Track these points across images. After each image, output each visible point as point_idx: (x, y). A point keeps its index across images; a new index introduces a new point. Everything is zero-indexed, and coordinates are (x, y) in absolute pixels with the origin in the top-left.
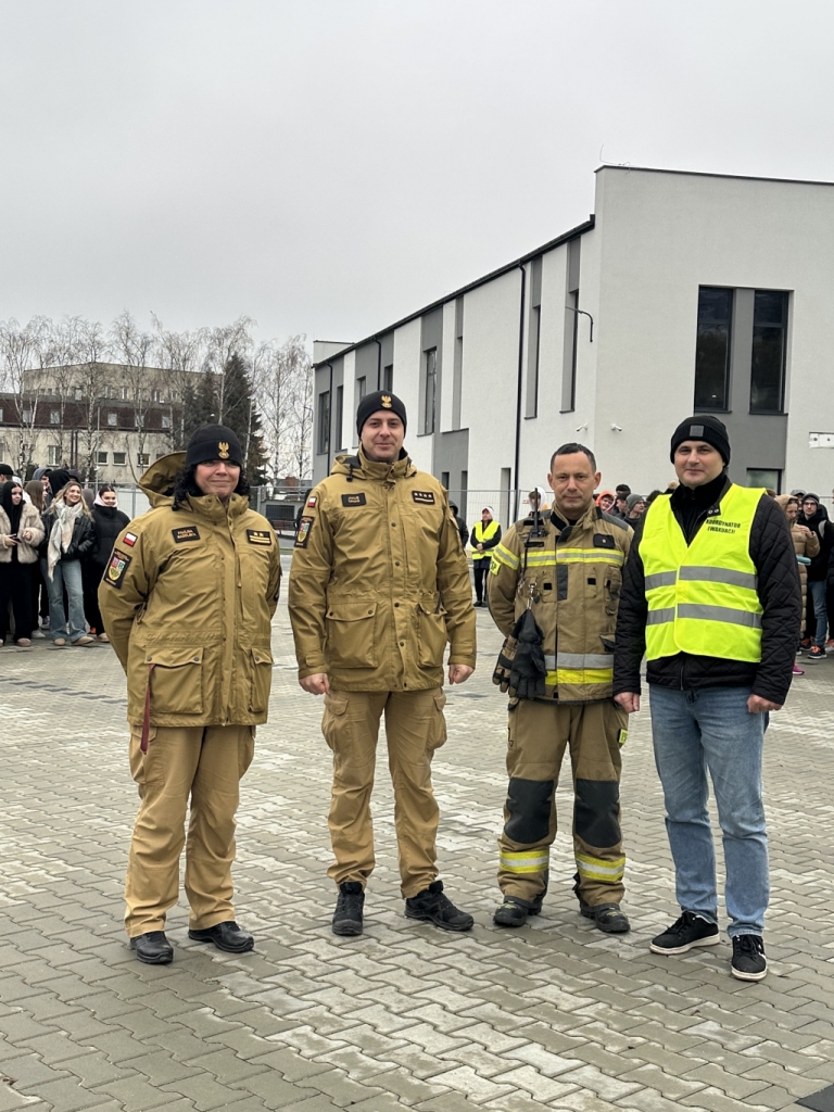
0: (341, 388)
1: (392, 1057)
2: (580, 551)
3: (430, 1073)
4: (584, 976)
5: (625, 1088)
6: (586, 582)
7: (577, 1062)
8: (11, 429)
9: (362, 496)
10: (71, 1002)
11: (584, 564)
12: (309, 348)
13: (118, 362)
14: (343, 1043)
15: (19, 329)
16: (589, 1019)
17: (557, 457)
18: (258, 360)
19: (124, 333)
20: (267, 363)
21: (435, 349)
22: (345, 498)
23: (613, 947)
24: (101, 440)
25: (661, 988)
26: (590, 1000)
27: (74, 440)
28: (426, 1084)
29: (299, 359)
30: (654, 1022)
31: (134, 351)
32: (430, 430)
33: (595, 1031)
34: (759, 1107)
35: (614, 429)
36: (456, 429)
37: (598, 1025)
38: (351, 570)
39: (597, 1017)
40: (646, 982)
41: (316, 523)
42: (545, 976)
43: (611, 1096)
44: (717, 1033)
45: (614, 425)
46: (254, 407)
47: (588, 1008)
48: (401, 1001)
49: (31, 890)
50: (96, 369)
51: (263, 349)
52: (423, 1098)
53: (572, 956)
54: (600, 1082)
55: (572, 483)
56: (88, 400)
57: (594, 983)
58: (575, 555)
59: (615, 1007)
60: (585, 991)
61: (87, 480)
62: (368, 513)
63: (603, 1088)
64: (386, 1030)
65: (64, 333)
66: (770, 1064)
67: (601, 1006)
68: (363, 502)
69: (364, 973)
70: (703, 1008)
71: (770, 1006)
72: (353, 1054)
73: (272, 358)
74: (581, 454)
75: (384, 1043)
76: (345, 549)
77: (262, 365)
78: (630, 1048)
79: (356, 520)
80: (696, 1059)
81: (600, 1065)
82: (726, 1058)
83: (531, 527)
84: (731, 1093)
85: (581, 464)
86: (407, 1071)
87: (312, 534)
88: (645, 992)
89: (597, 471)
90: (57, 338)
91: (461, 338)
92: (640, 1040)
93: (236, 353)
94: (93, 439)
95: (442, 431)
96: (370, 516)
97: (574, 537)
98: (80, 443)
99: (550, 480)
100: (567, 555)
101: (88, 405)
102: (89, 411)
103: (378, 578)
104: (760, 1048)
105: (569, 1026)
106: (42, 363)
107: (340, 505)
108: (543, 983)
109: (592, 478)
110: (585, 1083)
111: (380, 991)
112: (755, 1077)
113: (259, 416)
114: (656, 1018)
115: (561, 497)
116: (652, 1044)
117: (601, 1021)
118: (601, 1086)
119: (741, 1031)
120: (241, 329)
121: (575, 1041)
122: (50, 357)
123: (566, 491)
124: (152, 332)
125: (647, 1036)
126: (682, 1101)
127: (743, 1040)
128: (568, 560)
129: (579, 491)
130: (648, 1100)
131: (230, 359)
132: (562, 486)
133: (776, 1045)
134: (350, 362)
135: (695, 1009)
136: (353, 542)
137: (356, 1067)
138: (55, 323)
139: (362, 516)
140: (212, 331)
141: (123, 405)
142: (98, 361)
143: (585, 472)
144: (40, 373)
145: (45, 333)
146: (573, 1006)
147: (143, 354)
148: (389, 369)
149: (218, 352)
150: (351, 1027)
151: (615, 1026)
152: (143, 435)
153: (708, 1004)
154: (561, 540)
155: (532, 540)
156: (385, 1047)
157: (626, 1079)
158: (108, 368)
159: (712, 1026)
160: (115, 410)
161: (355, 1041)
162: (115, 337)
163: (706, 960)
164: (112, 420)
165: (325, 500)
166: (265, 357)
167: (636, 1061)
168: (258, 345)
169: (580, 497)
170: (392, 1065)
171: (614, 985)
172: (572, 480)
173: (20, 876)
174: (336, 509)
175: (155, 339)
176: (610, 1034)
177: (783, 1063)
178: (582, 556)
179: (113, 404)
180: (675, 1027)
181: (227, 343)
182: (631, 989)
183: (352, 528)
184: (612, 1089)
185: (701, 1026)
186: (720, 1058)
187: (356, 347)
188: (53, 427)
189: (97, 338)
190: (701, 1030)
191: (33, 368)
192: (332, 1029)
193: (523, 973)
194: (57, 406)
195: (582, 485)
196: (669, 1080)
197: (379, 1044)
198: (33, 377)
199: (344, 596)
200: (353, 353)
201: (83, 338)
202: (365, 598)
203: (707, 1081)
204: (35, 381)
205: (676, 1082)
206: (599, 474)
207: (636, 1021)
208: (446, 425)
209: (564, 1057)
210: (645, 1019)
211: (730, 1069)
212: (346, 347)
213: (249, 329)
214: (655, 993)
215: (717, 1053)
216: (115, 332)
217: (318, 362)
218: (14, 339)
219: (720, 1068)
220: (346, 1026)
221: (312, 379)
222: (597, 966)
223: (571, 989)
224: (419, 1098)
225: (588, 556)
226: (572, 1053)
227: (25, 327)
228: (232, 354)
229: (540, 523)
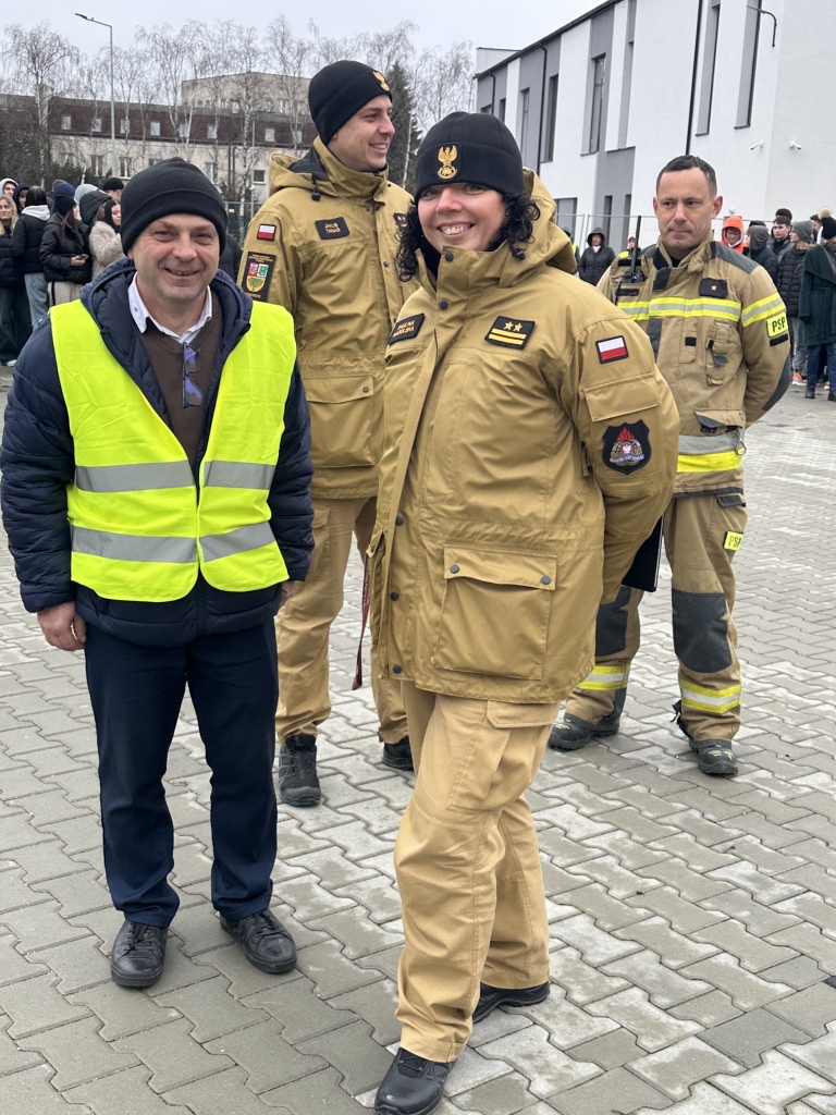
0: (503, 101)
1: (352, 892)
2: (680, 301)
3: (390, 915)
4: (610, 795)
5: (619, 947)
6: (683, 341)
7: (569, 910)
8: (166, 144)
9: (340, 221)
10: (11, 802)
11: (683, 319)
12: (473, 55)
13: (273, 72)
14: (302, 870)
15: (173, 35)
16: (600, 852)
17: (664, 175)
18: (419, 70)
19: (279, 39)
20: (429, 73)
21: (603, 56)
22: (320, 225)
23: (653, 758)
24: (257, 157)
25: (697, 815)
26: (608, 827)
27: (231, 156)
28: (381, 931)
29: (464, 69)
30: (677, 860)
31: (290, 59)
32: (594, 149)
33: (603, 868)
34: (777, 986)
35: (792, 148)
36: (622, 147)
37: (609, 860)
38: (331, 329)
39: (610, 850)
40: (680, 806)
41: (279, 265)
42: (563, 793)
43: (598, 960)
44: (750, 879)
45: (793, 143)
46: (415, 123)
47: (602, 837)
48: (386, 818)
49: (23, 659)
50: (252, 80)
51: (425, 57)
52: (372, 949)
53: (603, 768)
54: (590, 939)
55: (680, 211)
56: (243, 113)
57: (619, 804)
58: (674, 306)
59: (635, 837)
60: (606, 815)
61: (243, 200)
62: (354, 248)
63: (591, 947)
64: (356, 855)
65: (216, 38)
66: (805, 925)
67: (619, 835)
68: (344, 232)
69: (354, 780)
70: (742, 842)
71: (822, 844)
72: (308, 886)
73: (434, 68)
74: (696, 172)
75: (349, 872)
76: (325, 300)
77: (423, 76)
78: (639, 893)
79: (338, 260)
80: (715, 913)
81: (597, 914)
82: (752, 914)
83: (627, 268)
84: (746, 964)
85: (695, 185)
86: (364, 911)
87: (274, 281)
88: (676, 819)
89: (718, 195)
90: (210, 45)
91: (632, 44)
92: (654, 883)
93: (397, 63)
94: (249, 156)
95: (607, 149)
96: (356, 252)
97: (675, 283)
98: (237, 160)
99: (656, 207)
100: (663, 307)
101: (244, 119)
102: (244, 125)
103: (373, 342)
104: (797, 902)
105: (573, 860)
106: (196, 72)
107: (316, 237)
108: (558, 801)
109: (709, 204)
110: (571, 939)
111: (365, 804)
112: (783, 941)
113: (420, 132)
114: (681, 854)
115: (666, 231)
116: (668, 889)
117: (613, 855)
118: (590, 944)
119: (780, 877)
120: (401, 35)
121: (576, 881)
122: (205, 65)
123: (672, 223)
124: (308, 38)
125: (663, 878)
126: (684, 971)
127: (779, 889)
128: (663, 314)
129: (688, 223)
130: (641, 967)
131: (391, 68)
132: (667, 215)
133: (819, 898)
134: (514, 69)
135: (730, 844)
136: (338, 291)
137: (306, 904)
138: (209, 28)
139: (347, 252)
140: (372, 38)
141: (280, 120)
142: (253, 70)
143: (699, 196)
144: (194, 83)
145: (198, 38)
146: (585, 834)
147: (299, 62)
148: (555, 79)
149: (377, 61)
150: (317, 850)
151: (628, 863)
152: (299, 152)
153: (748, 838)
154: (661, 286)
155: (623, 287)
156: (349, 878)
157: (622, 936)
158: (265, 79)
159: (746, 868)
160: (271, 125)
161: (317, 869)
162: (269, 44)
163: (759, 780)
164: (270, 135)
165: (293, 229)
166: (428, 66)
167: (641, 912)
168: (420, 53)
169: (689, 232)
170: (349, 902)
171: (642, 807)
172: (680, 207)
173: (17, 641)
174: (311, 243)
175: (312, 46)
176: (619, 873)
177: (821, 924)
178: (684, 308)
179: (269, 118)
180: (700, 868)
181: (386, 51)
182: (659, 815)
183: (335, 271)
184: (602, 950)
185: (731, 868)
186: (744, 914)
187: (522, 54)
188: (210, 142)
189: (252, 45)
190: (731, 873)
191: (188, 79)
192: (295, 852)
193: (539, 788)
194: (211, 119)
195: (694, 216)
196: (675, 940)
197: (343, 872)
198: (188, 88)
199: (323, 367)
200: (518, 61)
201: (237, 44)
202: (356, 370)
203: (720, 944)
204: (190, 91)
205: (683, 944)
206: (721, 199)
207: (656, 857)
208: (611, 143)
209: (555, 902)
210: (666, 855)
211: (753, 929)
212: (511, 54)
213: (411, 37)
214: (688, 820)
215: (742, 905)
216: (270, 38)
217: (481, 72)
218: (168, 45)
219: (742, 926)
220: (313, 847)
221: (475, 91)
222: (629, 782)
223: (588, 811)
224: (367, 949)
225: (690, 308)
226: (566, 898)
227: (178, 32)
228: (393, 63)
229: (638, 263)
